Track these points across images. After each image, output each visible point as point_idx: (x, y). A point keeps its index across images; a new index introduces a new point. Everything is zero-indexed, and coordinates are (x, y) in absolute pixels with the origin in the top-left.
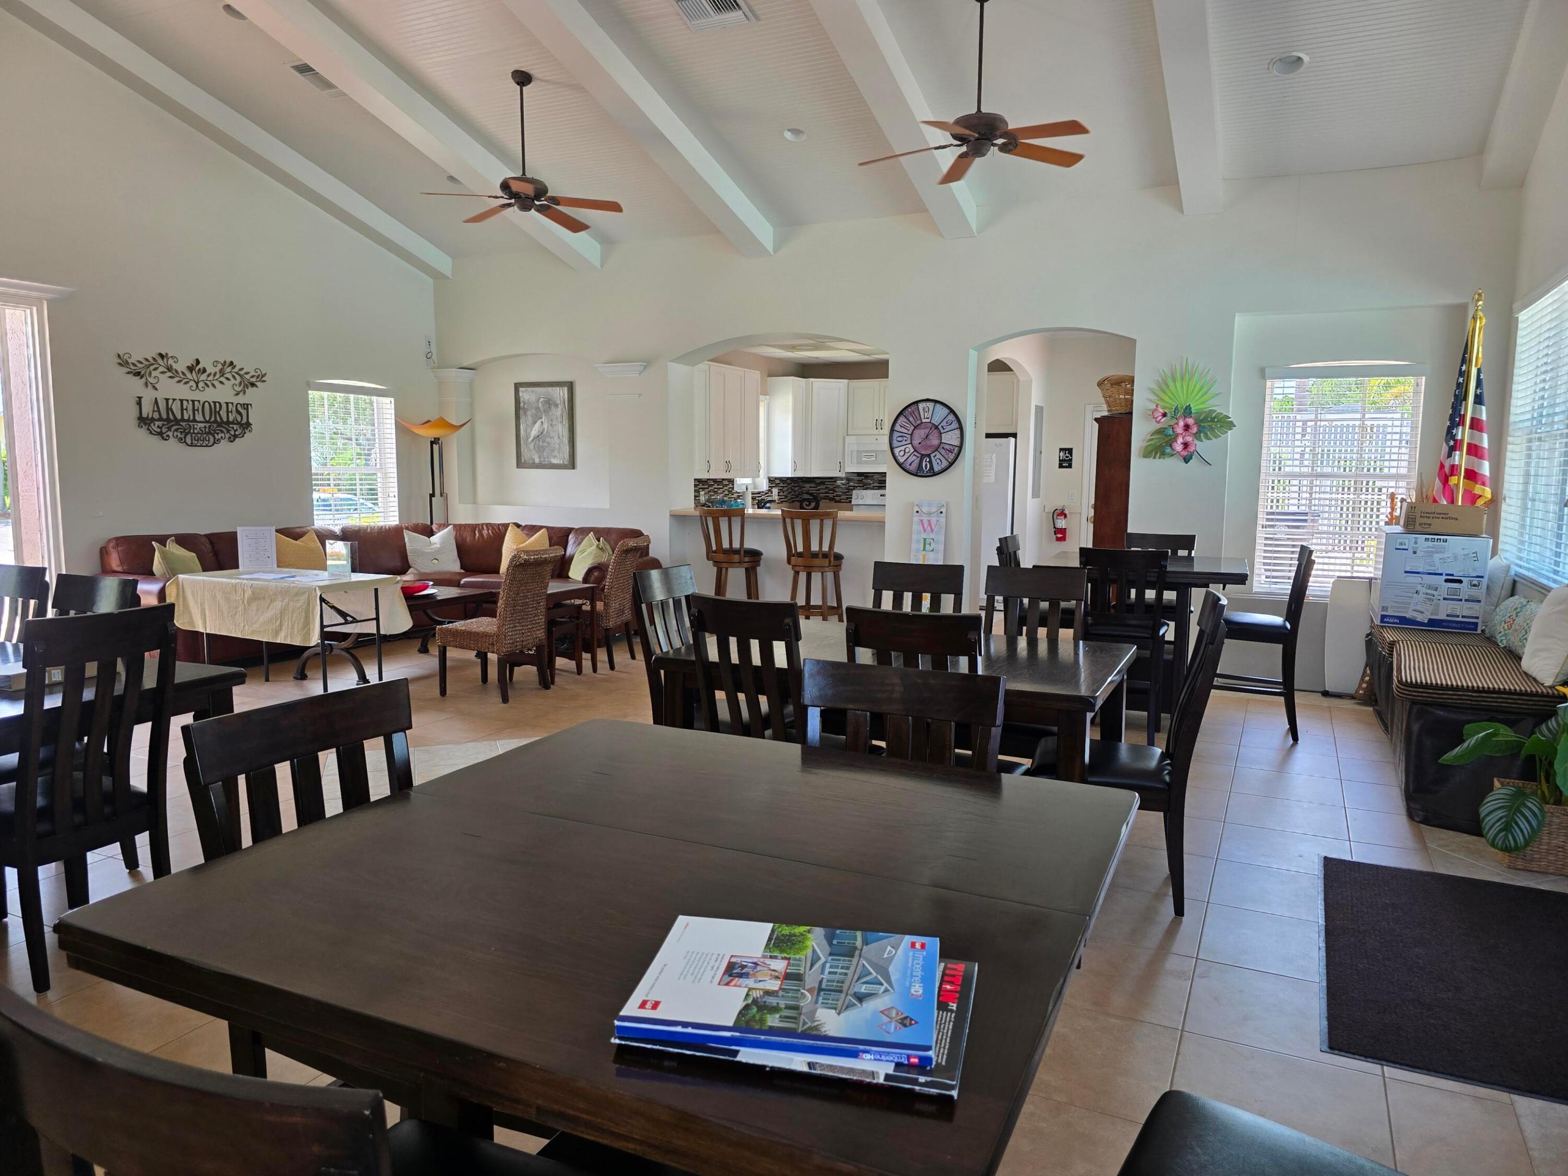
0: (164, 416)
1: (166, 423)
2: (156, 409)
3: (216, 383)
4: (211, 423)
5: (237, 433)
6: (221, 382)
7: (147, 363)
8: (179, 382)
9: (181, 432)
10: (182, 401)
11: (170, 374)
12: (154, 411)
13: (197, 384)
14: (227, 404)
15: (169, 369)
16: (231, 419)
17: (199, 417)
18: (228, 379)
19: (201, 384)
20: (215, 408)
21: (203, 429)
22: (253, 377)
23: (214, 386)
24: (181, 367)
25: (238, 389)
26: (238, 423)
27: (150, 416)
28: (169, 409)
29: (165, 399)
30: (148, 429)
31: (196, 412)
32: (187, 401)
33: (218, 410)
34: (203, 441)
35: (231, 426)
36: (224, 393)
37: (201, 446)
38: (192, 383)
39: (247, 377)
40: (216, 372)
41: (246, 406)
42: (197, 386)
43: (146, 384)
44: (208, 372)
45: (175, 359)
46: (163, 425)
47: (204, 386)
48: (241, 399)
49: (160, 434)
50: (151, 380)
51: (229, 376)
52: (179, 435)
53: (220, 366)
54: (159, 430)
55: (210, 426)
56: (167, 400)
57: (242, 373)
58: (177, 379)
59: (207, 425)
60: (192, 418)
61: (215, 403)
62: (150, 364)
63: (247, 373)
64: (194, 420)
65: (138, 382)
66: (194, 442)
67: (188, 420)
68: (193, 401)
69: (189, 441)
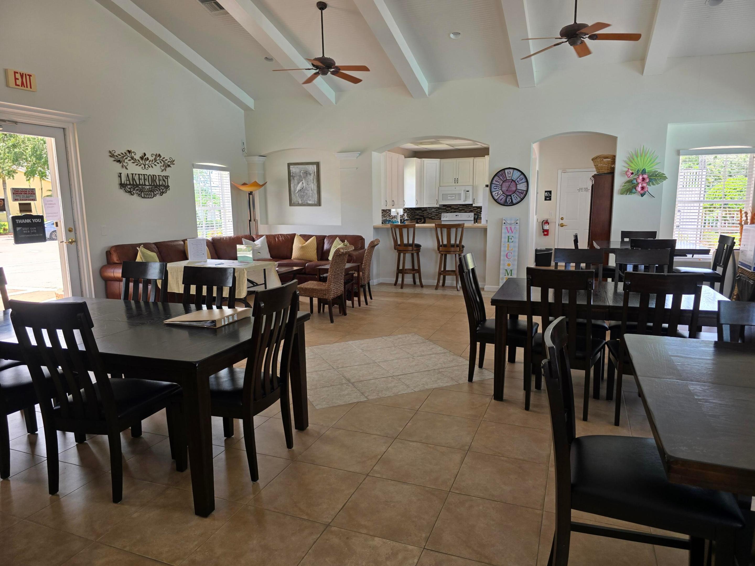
0: (132, 183)
1: (132, 186)
2: (128, 179)
3: (153, 165)
4: (152, 186)
5: (164, 191)
6: (155, 165)
7: (122, 155)
8: (137, 165)
9: (139, 191)
10: (139, 175)
11: (132, 161)
12: (127, 180)
13: (145, 166)
14: (159, 176)
15: (132, 158)
16: (161, 184)
17: (147, 183)
18: (158, 163)
19: (147, 166)
20: (153, 178)
21: (149, 189)
22: (169, 162)
23: (152, 167)
24: (137, 157)
25: (163, 168)
26: (164, 186)
27: (125, 183)
28: (133, 179)
29: (132, 174)
30: (125, 190)
31: (146, 180)
32: (142, 174)
33: (155, 179)
34: (149, 195)
35: (161, 187)
36: (156, 171)
37: (148, 198)
38: (143, 166)
39: (166, 162)
40: (153, 160)
41: (167, 177)
42: (145, 167)
43: (123, 166)
44: (150, 160)
45: (135, 153)
46: (131, 187)
47: (148, 167)
48: (164, 174)
49: (130, 192)
50: (125, 164)
51: (158, 161)
52: (138, 192)
53: (154, 157)
54: (129, 190)
55: (152, 188)
56: (133, 174)
57: (164, 160)
58: (136, 163)
59: (151, 187)
60: (144, 184)
61: (153, 175)
62: (124, 155)
63: (166, 160)
64: (145, 185)
65: (119, 165)
66: (145, 196)
67: (142, 185)
68: (144, 175)
69: (143, 196)
